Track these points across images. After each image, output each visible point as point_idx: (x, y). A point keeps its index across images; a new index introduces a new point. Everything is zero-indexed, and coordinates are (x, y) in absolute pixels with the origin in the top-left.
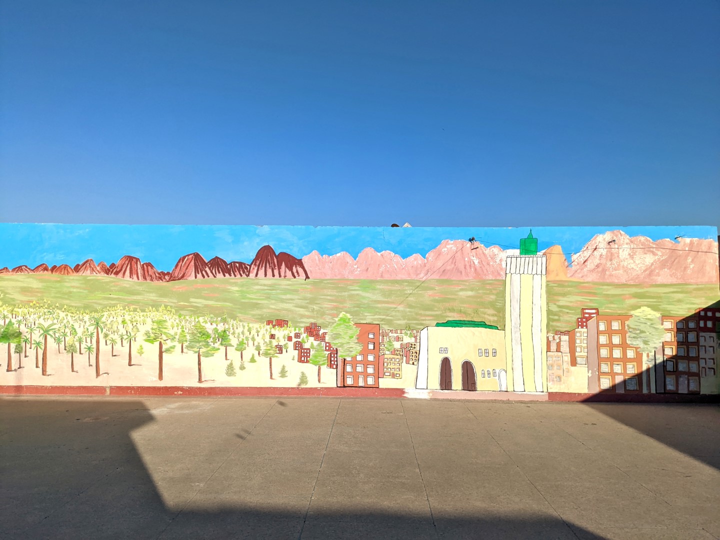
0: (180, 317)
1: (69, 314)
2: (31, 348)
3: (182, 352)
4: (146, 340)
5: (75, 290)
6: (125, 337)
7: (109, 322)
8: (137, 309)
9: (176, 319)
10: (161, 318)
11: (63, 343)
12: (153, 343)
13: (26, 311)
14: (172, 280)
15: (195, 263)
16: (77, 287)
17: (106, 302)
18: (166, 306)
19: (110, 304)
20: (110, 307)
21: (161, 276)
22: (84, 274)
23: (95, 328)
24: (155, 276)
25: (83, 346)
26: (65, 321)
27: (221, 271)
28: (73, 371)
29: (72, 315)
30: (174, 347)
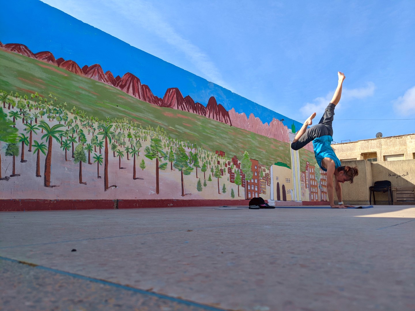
0: (169, 139)
1: (78, 118)
2: (30, 151)
3: (172, 169)
4: (147, 156)
5: (83, 92)
6: (130, 150)
7: (117, 133)
8: (139, 125)
9: (167, 140)
10: (157, 137)
11: (71, 148)
12: (152, 159)
13: (25, 102)
14: (163, 106)
15: (177, 96)
16: (86, 90)
17: (114, 113)
18: (161, 127)
19: (118, 115)
20: (118, 118)
21: (156, 100)
22: (92, 78)
23: (103, 138)
24: (152, 99)
25: (92, 154)
26: (73, 125)
27: (191, 108)
28: (81, 182)
29: (81, 119)
30: (166, 164)
